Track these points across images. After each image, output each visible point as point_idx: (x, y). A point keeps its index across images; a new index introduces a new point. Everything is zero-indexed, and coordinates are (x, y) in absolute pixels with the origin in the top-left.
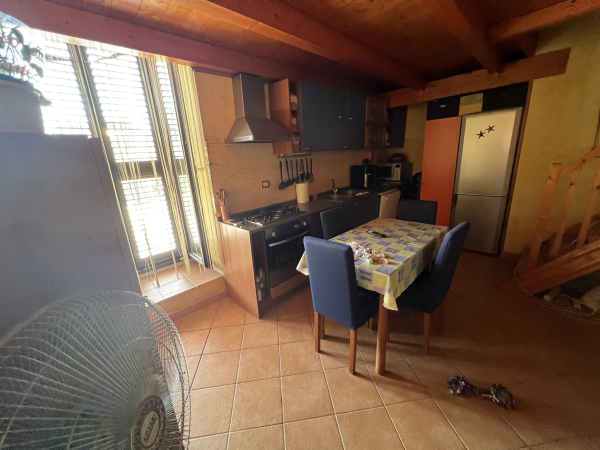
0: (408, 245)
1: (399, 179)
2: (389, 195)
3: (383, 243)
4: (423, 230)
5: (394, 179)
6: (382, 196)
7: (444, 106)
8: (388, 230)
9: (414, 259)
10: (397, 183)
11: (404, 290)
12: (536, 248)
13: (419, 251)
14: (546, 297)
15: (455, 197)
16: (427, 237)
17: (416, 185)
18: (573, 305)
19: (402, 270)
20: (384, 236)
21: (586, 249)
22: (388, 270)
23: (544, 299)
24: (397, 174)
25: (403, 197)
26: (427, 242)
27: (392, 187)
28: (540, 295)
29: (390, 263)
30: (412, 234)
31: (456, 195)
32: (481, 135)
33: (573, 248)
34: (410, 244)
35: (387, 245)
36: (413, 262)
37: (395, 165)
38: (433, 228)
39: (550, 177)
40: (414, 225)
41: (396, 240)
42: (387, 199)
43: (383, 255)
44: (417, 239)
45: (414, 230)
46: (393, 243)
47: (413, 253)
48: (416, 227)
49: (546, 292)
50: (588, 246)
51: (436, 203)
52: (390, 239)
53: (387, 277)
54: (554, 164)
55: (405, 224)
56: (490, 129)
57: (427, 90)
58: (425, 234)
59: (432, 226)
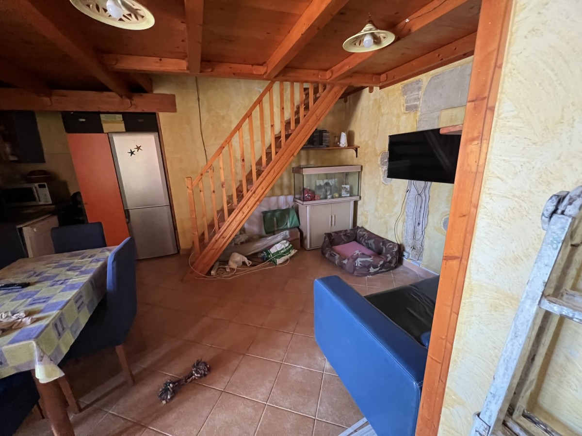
0: (67, 284)
1: (51, 202)
2: (38, 224)
3: (24, 296)
4: (89, 258)
5: (42, 203)
6: (25, 229)
7: (84, 120)
8: (35, 273)
9: (77, 299)
10: (48, 207)
11: (73, 342)
12: (197, 240)
13: (84, 284)
14: (213, 272)
15: (127, 213)
16: (94, 264)
17: (79, 206)
18: (226, 270)
19: (60, 319)
20: (25, 285)
21: (220, 232)
22: (32, 333)
23: (212, 275)
24: (44, 196)
25: (63, 223)
26: (94, 271)
27: (42, 212)
28: (209, 273)
29: (33, 322)
30: (75, 267)
31: (128, 211)
32: (132, 153)
33: (215, 233)
34: (70, 282)
35: (32, 295)
36: (76, 302)
37: (36, 185)
38: (102, 252)
39: (188, 188)
40: (76, 255)
41: (49, 283)
42: (35, 230)
43: (22, 314)
44: (80, 272)
45: (77, 261)
46: (43, 290)
47: (74, 292)
48: (80, 257)
49: (211, 269)
50: (221, 229)
51: (100, 224)
52: (38, 285)
53: (32, 343)
54: (187, 178)
55: (65, 258)
56: (138, 148)
57: (54, 98)
58: (91, 262)
59: (100, 250)
